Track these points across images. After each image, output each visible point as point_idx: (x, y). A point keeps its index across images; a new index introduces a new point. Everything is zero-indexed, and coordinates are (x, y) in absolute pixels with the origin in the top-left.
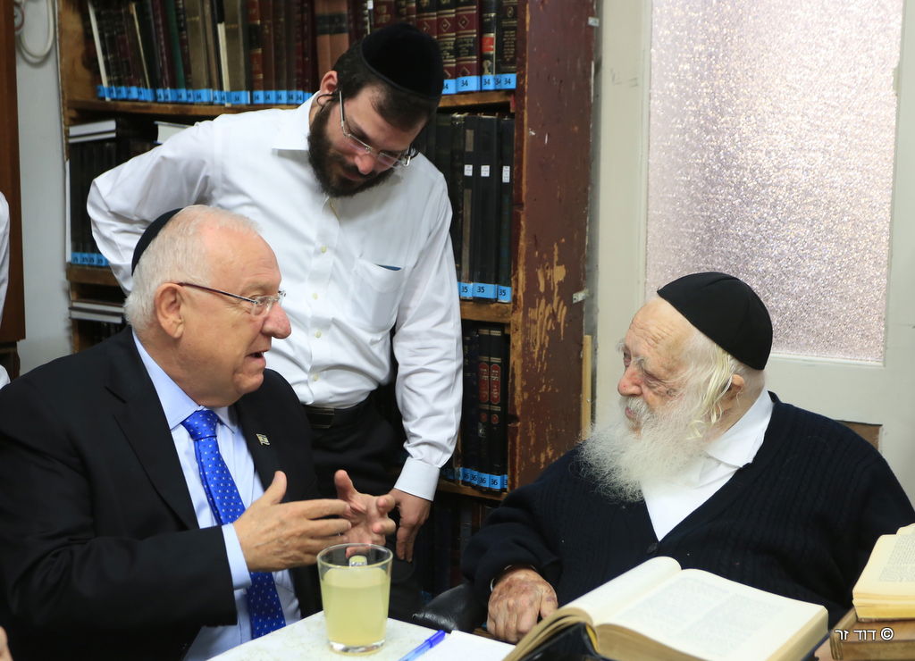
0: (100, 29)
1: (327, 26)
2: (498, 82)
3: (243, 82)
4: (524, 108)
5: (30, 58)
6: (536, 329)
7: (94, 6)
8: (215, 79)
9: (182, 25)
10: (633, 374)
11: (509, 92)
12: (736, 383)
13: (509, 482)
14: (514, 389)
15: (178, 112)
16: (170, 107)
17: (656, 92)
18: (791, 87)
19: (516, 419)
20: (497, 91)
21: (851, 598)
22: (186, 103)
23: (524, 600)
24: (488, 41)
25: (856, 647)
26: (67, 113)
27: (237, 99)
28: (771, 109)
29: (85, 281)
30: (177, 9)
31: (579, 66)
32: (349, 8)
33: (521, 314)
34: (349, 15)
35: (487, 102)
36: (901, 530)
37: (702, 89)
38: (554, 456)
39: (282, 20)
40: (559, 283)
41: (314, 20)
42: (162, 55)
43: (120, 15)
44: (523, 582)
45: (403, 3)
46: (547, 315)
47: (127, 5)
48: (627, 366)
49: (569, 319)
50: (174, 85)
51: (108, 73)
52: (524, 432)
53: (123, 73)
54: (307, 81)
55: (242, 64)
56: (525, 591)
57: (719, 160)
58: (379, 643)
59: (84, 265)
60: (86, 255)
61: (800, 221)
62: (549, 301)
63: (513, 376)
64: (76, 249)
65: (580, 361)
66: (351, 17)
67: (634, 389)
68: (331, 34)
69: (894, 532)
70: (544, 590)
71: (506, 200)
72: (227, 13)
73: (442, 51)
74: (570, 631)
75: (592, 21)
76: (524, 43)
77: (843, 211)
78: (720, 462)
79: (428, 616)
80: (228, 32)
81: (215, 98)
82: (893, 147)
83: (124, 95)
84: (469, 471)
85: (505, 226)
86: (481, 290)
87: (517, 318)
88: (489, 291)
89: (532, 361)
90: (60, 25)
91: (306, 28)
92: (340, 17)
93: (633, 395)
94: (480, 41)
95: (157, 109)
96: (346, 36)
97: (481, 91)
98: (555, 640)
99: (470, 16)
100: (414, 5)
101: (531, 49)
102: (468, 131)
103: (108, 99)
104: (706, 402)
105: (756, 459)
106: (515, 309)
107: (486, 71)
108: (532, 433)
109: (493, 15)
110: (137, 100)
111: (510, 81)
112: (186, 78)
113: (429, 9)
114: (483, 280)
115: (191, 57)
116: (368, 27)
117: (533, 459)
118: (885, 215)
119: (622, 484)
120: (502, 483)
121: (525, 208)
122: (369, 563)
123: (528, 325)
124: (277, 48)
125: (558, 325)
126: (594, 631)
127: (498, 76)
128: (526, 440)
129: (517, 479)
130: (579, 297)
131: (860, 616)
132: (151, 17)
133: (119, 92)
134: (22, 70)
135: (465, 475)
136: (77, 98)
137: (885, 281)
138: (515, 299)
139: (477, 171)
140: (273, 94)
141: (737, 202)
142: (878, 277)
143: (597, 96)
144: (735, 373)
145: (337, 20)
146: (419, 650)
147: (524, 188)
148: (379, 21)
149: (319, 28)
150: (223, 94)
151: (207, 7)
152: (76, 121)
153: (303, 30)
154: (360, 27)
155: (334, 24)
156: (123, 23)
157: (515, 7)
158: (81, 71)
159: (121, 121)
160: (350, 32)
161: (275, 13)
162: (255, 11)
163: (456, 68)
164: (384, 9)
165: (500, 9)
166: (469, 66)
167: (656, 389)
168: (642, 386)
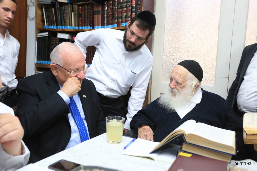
0: (45, 13)
1: (96, 13)
3: (77, 25)
7: (44, 9)
8: (71, 24)
9: (64, 13)
10: (174, 83)
12: (198, 84)
15: (62, 31)
22: (64, 29)
24: (133, 15)
26: (37, 31)
27: (76, 28)
29: (39, 67)
30: (63, 9)
32: (101, 9)
34: (101, 10)
39: (86, 12)
41: (93, 12)
42: (59, 19)
43: (50, 11)
44: (147, 129)
45: (114, 8)
47: (52, 8)
50: (62, 25)
51: (47, 23)
53: (50, 23)
54: (91, 24)
55: (77, 21)
59: (39, 64)
60: (40, 61)
64: (38, 59)
66: (102, 11)
68: (97, 14)
72: (74, 10)
73: (122, 17)
78: (193, 102)
80: (74, 14)
81: (70, 28)
90: (36, 12)
91: (92, 13)
92: (99, 11)
94: (131, 15)
95: (57, 30)
99: (129, 10)
100: (116, 8)
103: (46, 28)
104: (192, 88)
105: (201, 102)
109: (134, 9)
110: (53, 28)
112: (64, 24)
113: (120, 8)
115: (66, 19)
116: (106, 13)
124: (85, 17)
126: (186, 136)
132: (57, 11)
133: (49, 27)
134: (28, 21)
136: (39, 28)
137: (215, 69)
140: (83, 27)
144: (198, 82)
145: (99, 12)
146: (131, 142)
148: (108, 12)
149: (94, 13)
150: (72, 27)
151: (70, 9)
152: (39, 33)
153: (91, 14)
154: (104, 13)
155: (98, 12)
156: (51, 12)
157: (140, 8)
158: (41, 23)
159: (49, 32)
160: (101, 14)
161: (85, 10)
162: (80, 10)
163: (126, 21)
164: (109, 9)
165: (136, 8)
166: (128, 20)
167: (180, 87)
168: (176, 86)
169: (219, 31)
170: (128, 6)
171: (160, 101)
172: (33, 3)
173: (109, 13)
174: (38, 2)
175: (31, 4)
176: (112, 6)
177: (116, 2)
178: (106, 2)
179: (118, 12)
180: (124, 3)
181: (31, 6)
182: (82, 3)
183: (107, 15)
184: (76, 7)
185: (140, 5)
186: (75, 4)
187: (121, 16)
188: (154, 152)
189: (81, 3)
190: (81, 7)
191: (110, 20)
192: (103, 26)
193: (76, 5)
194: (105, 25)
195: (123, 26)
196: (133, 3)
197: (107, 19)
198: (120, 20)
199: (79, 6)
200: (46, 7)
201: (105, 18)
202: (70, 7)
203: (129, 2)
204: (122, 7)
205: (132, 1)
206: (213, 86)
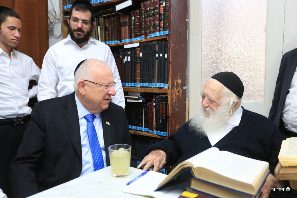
1: (123, 25)
2: (164, 33)
3: (104, 39)
4: (170, 39)
5: (55, 36)
6: (174, 95)
10: (207, 101)
11: (167, 35)
12: (237, 101)
13: (168, 134)
14: (169, 110)
17: (203, 37)
19: (169, 117)
20: (164, 35)
24: (161, 23)
31: (184, 30)
32: (128, 20)
35: (161, 38)
39: (113, 24)
40: (180, 84)
41: (120, 23)
45: (141, 17)
46: (177, 92)
49: (182, 93)
54: (119, 38)
55: (103, 35)
58: (127, 174)
62: (177, 88)
63: (169, 106)
65: (185, 104)
66: (129, 22)
67: (207, 105)
71: (166, 62)
72: (100, 24)
74: (186, 170)
75: (187, 20)
76: (170, 23)
80: (100, 28)
84: (157, 131)
85: (166, 69)
86: (160, 85)
87: (169, 92)
88: (162, 85)
89: (173, 103)
90: (63, 29)
92: (126, 22)
94: (159, 24)
96: (128, 27)
97: (160, 36)
99: (157, 18)
100: (143, 17)
101: (172, 24)
102: (157, 46)
104: (230, 107)
106: (169, 89)
107: (161, 31)
108: (173, 121)
109: (163, 17)
111: (167, 32)
113: (147, 17)
114: (161, 82)
117: (174, 128)
120: (166, 134)
121: (171, 64)
123: (172, 94)
124: (112, 31)
125: (180, 94)
126: (194, 169)
127: (164, 32)
128: (172, 123)
129: (170, 133)
130: (185, 88)
131: (282, 165)
135: (157, 133)
137: (264, 81)
138: (169, 87)
139: (159, 55)
140: (110, 42)
143: (188, 38)
144: (236, 99)
146: (139, 176)
147: (171, 58)
148: (135, 22)
149: (121, 25)
153: (117, 26)
154: (131, 24)
155: (125, 24)
157: (168, 14)
160: (128, 25)
161: (111, 24)
162: (107, 23)
163: (154, 31)
164: (136, 19)
165: (164, 15)
166: (157, 30)
167: (214, 104)
168: (210, 104)
169: (266, 35)
170: (155, 13)
171: (191, 123)
172: (59, 20)
173: (137, 24)
174: (63, 18)
175: (57, 21)
176: (139, 16)
177: (142, 10)
178: (133, 11)
179: (145, 21)
180: (152, 11)
181: (57, 24)
183: (134, 25)
184: (102, 20)
185: (168, 11)
186: (101, 17)
187: (149, 26)
188: (159, 189)
189: (107, 15)
190: (107, 20)
191: (138, 31)
192: (131, 39)
193: (102, 17)
194: (132, 38)
195: (151, 37)
196: (161, 10)
197: (135, 31)
198: (148, 31)
199: (105, 18)
201: (133, 30)
203: (156, 8)
204: (149, 15)
205: (159, 7)
206: (262, 102)
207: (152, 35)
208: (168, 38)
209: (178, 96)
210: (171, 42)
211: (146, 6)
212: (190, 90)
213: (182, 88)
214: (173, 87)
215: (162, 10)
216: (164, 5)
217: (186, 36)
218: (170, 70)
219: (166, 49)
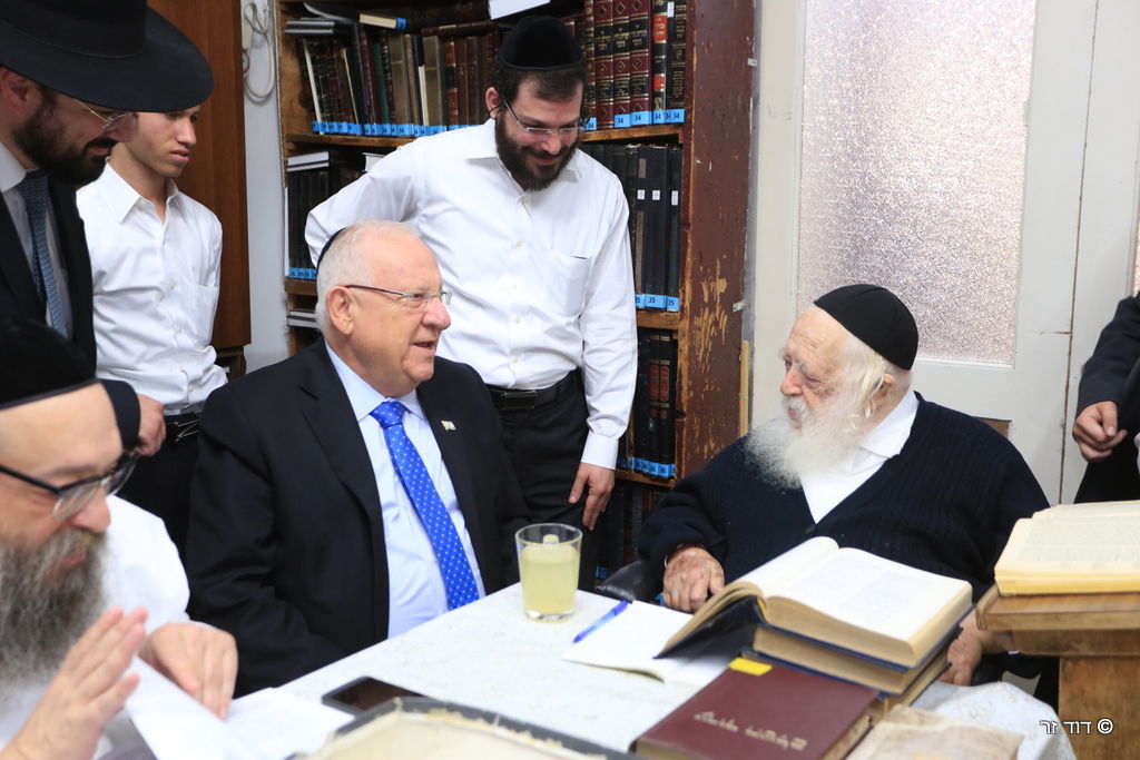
0: (315, 72)
2: (668, 116)
3: (440, 118)
4: (690, 139)
5: (253, 97)
6: (700, 335)
7: (310, 52)
8: (416, 116)
9: (387, 68)
10: (794, 376)
11: (680, 124)
12: (888, 381)
13: (676, 470)
14: (681, 388)
15: (383, 145)
16: (376, 139)
17: (807, 125)
18: (929, 119)
19: (682, 414)
20: (667, 124)
21: (993, 575)
22: (391, 136)
23: (696, 573)
24: (659, 80)
25: (1000, 619)
26: (286, 147)
28: (911, 139)
29: (301, 293)
30: (383, 54)
31: (739, 101)
33: (688, 322)
35: (657, 134)
36: (1037, 515)
37: (849, 121)
38: (715, 448)
39: (475, 63)
40: (721, 295)
43: (333, 60)
44: (694, 558)
46: (710, 323)
47: (339, 51)
48: (788, 370)
49: (729, 327)
50: (380, 121)
51: (322, 111)
52: (690, 426)
53: (334, 111)
55: (440, 102)
56: (696, 566)
57: (864, 185)
58: (570, 612)
59: (300, 279)
60: (302, 270)
61: (938, 239)
62: (712, 310)
63: (681, 377)
64: (293, 264)
65: (739, 363)
67: (795, 390)
69: (1030, 516)
70: (713, 566)
71: (675, 220)
72: (427, 58)
73: (618, 90)
74: (743, 603)
75: (750, 62)
76: (691, 83)
77: (976, 230)
78: (870, 453)
79: (610, 588)
80: (427, 73)
81: (416, 132)
82: (1022, 173)
83: (336, 130)
84: (640, 460)
85: (674, 244)
86: (653, 300)
87: (684, 325)
88: (659, 301)
89: (697, 362)
90: (280, 68)
93: (794, 395)
94: (652, 79)
95: (365, 142)
97: (653, 125)
98: (729, 611)
99: (643, 58)
100: (593, 49)
101: (697, 87)
102: (641, 160)
103: (321, 133)
104: (861, 397)
105: (903, 451)
106: (682, 318)
107: (657, 106)
108: (697, 427)
109: (664, 57)
110: (347, 134)
111: (679, 115)
112: (390, 115)
113: (606, 52)
114: (654, 291)
115: (396, 95)
117: (698, 450)
118: (1015, 233)
119: (785, 474)
120: (670, 472)
121: (691, 228)
122: (561, 540)
123: (694, 332)
124: (470, 88)
125: (720, 332)
126: (764, 602)
127: (668, 111)
128: (691, 433)
129: (683, 468)
130: (738, 306)
131: (1002, 591)
132: (360, 61)
133: (331, 127)
134: (249, 108)
135: (637, 464)
136: (295, 132)
138: (682, 308)
139: (649, 195)
141: (880, 222)
142: (1008, 289)
143: (755, 128)
144: (886, 372)
146: (605, 618)
147: (691, 209)
150: (423, 128)
151: (410, 51)
152: (294, 153)
156: (336, 66)
157: (684, 51)
158: (298, 109)
159: (333, 151)
161: (470, 57)
162: (452, 55)
163: (630, 104)
165: (670, 52)
166: (642, 103)
168: (803, 387)
169: (1028, 134)
170: (637, 41)
172: (265, 35)
174: (283, 29)
175: (258, 37)
177: (589, 24)
179: (598, 67)
180: (623, 32)
181: (259, 47)
182: (457, 28)
184: (433, 44)
185: (683, 40)
186: (431, 31)
187: (613, 85)
188: (667, 654)
189: (454, 26)
190: (453, 44)
193: (434, 34)
195: (621, 125)
196: (659, 30)
198: (611, 102)
199: (444, 37)
200: (315, 44)
202: (409, 44)
203: (642, 25)
204: (615, 46)
205: (653, 21)
206: (1004, 365)
207: (625, 120)
208: (684, 133)
209: (716, 339)
210: (693, 150)
211: (602, 12)
212: (757, 314)
213: (727, 307)
214: (697, 306)
215: (662, 33)
216: (670, 13)
217: (748, 121)
218: (686, 251)
219: (676, 176)
